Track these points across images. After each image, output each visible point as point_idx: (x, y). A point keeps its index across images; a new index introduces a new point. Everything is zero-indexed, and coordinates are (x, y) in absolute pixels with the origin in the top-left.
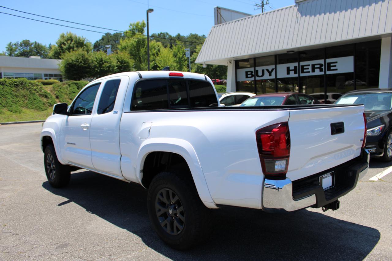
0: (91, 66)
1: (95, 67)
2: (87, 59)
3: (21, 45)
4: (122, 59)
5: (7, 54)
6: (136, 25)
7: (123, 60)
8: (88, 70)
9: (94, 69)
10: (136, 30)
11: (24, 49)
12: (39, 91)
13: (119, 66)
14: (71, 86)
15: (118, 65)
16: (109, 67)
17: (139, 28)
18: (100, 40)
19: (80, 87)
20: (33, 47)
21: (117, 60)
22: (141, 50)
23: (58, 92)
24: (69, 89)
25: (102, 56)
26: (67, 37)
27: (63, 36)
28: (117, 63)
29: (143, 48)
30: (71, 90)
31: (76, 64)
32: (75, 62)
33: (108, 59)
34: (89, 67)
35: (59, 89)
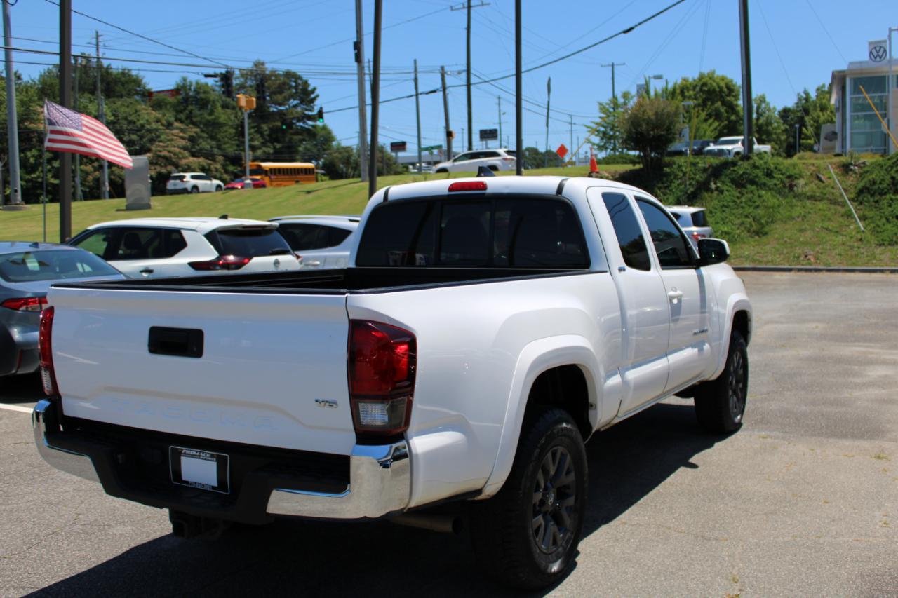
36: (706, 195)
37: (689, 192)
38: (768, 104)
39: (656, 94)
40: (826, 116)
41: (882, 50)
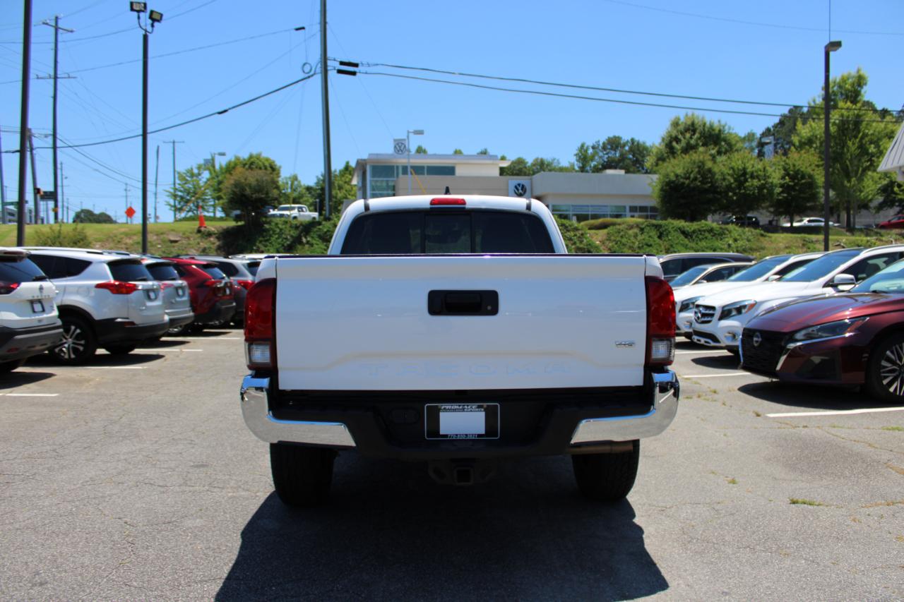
0: (718, 187)
1: (729, 188)
2: (710, 170)
3: (604, 148)
4: (797, 168)
5: (577, 168)
6: (839, 83)
7: (798, 170)
8: (711, 196)
9: (726, 193)
10: (839, 95)
11: (610, 155)
12: (578, 242)
13: (788, 186)
14: (645, 230)
15: (786, 183)
16: (761, 188)
17: (847, 90)
18: (775, 126)
19: (665, 233)
20: (626, 151)
21: (783, 172)
22: (850, 143)
23: (616, 244)
24: (640, 237)
25: (745, 165)
26: (686, 124)
27: (676, 124)
28: (783, 178)
29: (853, 139)
30: (644, 239)
31: (683, 183)
32: (682, 178)
33: (760, 171)
34: (714, 189)
35: (618, 239)
36: (299, 247)
37: (285, 245)
38: (300, 182)
39: (221, 168)
40: (342, 194)
41: (403, 146)
